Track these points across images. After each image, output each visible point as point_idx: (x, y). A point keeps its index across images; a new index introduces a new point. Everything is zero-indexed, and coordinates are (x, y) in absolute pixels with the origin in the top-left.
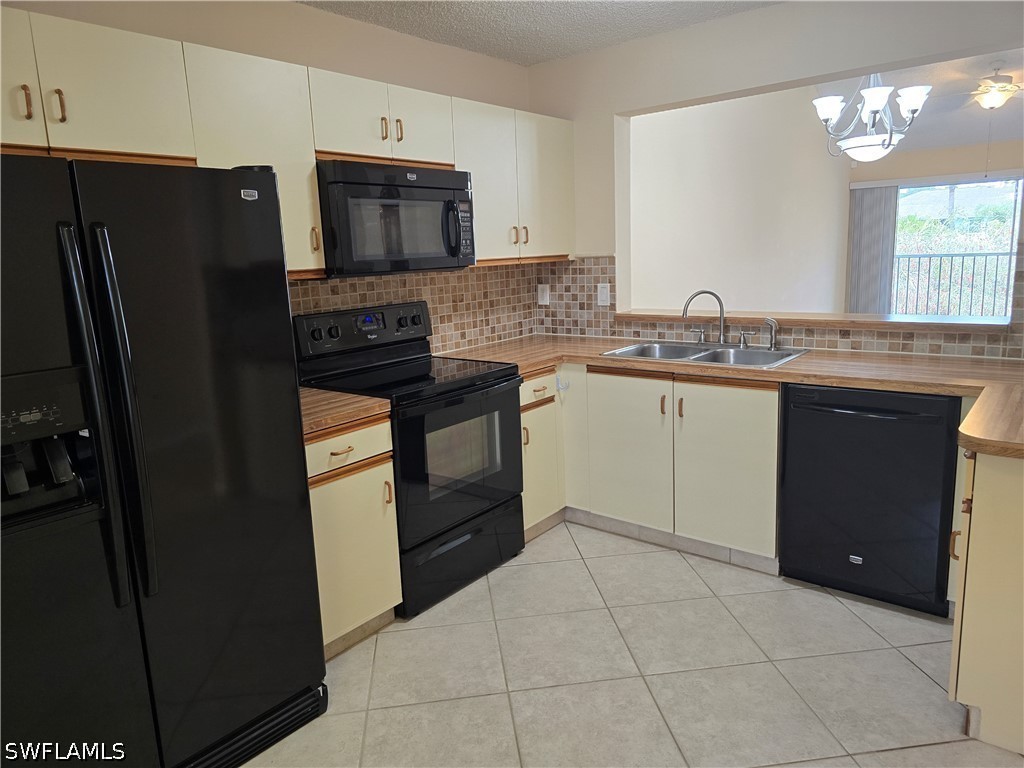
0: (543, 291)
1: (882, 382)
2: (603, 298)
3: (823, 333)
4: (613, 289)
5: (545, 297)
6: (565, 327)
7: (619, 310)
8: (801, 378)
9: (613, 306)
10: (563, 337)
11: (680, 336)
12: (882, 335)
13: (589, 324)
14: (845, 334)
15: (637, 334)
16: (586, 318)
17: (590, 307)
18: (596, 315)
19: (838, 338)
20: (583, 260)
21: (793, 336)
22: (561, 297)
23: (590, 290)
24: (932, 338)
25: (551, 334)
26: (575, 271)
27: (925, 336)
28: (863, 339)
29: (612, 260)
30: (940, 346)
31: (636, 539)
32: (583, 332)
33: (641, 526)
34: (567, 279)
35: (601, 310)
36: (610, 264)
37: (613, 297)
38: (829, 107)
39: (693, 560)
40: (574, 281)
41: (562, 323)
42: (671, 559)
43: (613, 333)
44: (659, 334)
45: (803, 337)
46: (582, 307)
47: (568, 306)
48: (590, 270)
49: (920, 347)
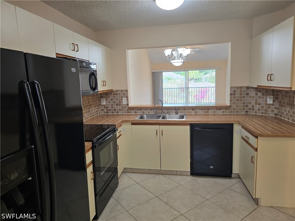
0: (103, 100)
1: (216, 121)
2: (124, 102)
3: (188, 109)
4: (128, 99)
5: (104, 102)
6: (111, 111)
7: (130, 106)
8: (196, 122)
9: (128, 104)
10: (110, 115)
11: (149, 112)
12: (202, 109)
13: (120, 110)
14: (193, 109)
15: (136, 112)
16: (119, 108)
17: (120, 105)
18: (122, 107)
19: (191, 111)
20: (117, 91)
21: (180, 111)
22: (110, 102)
23: (120, 100)
24: (213, 109)
25: (106, 114)
26: (114, 94)
27: (212, 109)
28: (198, 111)
29: (127, 91)
30: (215, 111)
31: (148, 173)
32: (118, 112)
33: (149, 169)
34: (111, 97)
35: (124, 106)
36: (126, 92)
37: (128, 102)
38: (168, 52)
39: (168, 176)
40: (114, 97)
41: (110, 110)
42: (161, 177)
43: (128, 112)
44: (143, 112)
45: (183, 111)
46: (117, 105)
47: (112, 105)
48: (119, 94)
49: (211, 112)
